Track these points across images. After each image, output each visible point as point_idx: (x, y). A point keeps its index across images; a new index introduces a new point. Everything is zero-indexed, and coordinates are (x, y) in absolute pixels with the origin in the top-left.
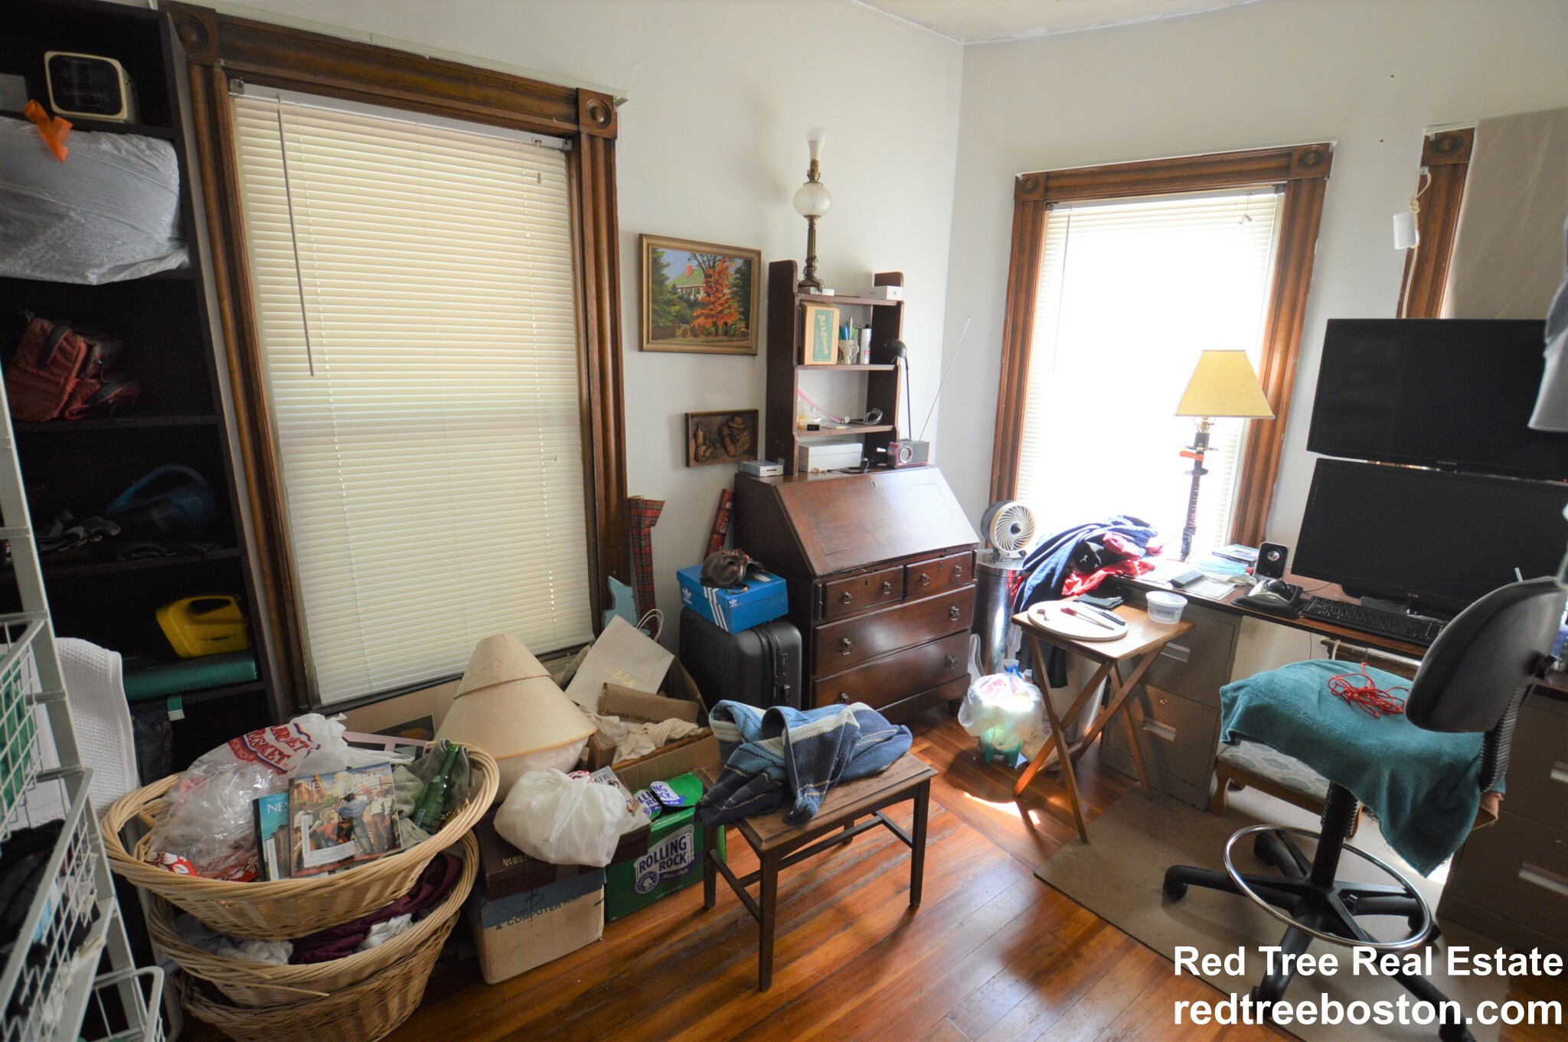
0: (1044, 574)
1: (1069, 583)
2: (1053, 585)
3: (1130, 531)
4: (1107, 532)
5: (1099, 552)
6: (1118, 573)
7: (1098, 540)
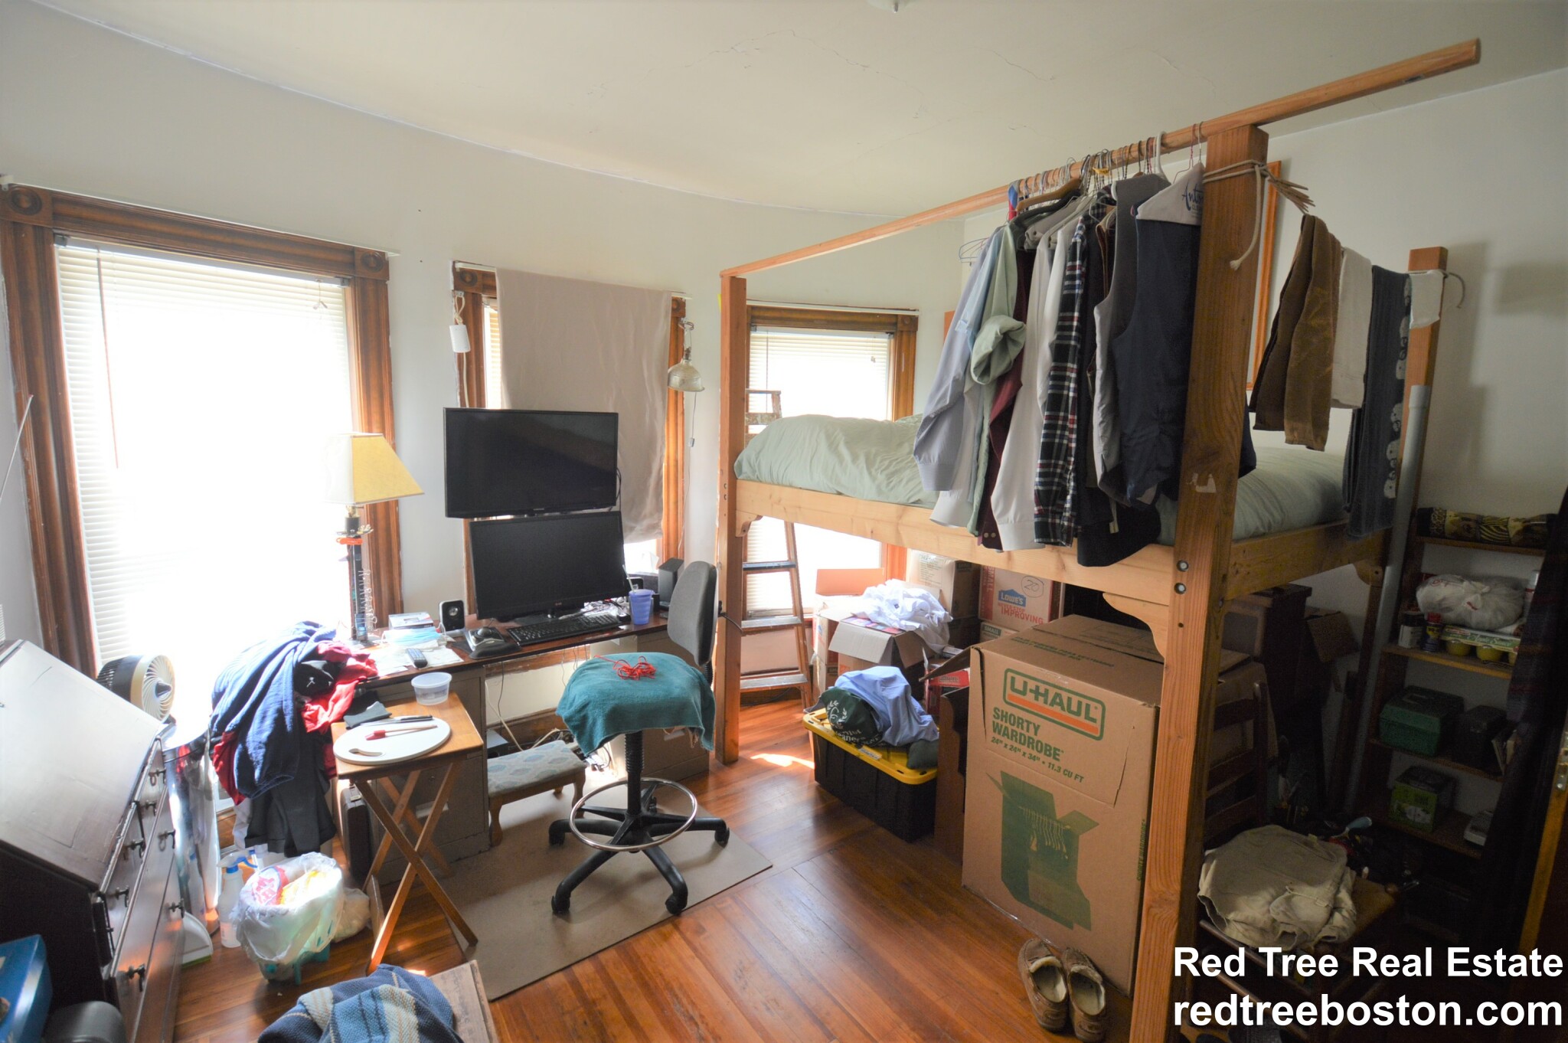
0: (269, 722)
1: (310, 716)
2: (289, 728)
3: (322, 635)
4: (316, 644)
5: (325, 667)
6: (360, 680)
7: (314, 655)
